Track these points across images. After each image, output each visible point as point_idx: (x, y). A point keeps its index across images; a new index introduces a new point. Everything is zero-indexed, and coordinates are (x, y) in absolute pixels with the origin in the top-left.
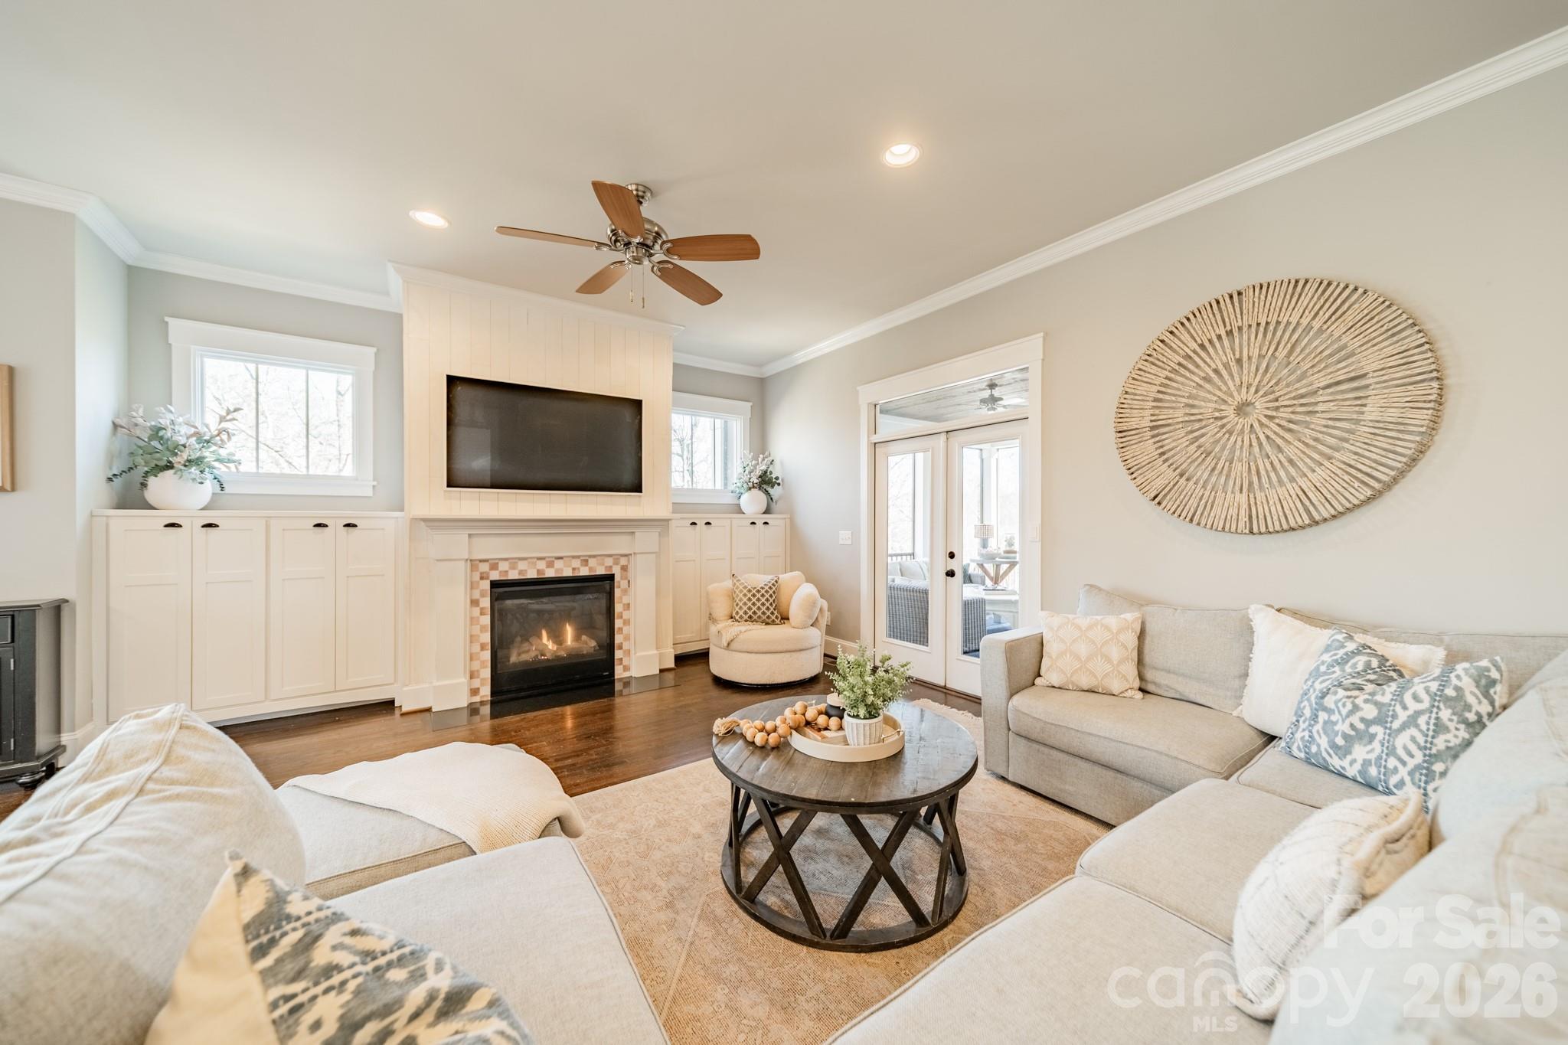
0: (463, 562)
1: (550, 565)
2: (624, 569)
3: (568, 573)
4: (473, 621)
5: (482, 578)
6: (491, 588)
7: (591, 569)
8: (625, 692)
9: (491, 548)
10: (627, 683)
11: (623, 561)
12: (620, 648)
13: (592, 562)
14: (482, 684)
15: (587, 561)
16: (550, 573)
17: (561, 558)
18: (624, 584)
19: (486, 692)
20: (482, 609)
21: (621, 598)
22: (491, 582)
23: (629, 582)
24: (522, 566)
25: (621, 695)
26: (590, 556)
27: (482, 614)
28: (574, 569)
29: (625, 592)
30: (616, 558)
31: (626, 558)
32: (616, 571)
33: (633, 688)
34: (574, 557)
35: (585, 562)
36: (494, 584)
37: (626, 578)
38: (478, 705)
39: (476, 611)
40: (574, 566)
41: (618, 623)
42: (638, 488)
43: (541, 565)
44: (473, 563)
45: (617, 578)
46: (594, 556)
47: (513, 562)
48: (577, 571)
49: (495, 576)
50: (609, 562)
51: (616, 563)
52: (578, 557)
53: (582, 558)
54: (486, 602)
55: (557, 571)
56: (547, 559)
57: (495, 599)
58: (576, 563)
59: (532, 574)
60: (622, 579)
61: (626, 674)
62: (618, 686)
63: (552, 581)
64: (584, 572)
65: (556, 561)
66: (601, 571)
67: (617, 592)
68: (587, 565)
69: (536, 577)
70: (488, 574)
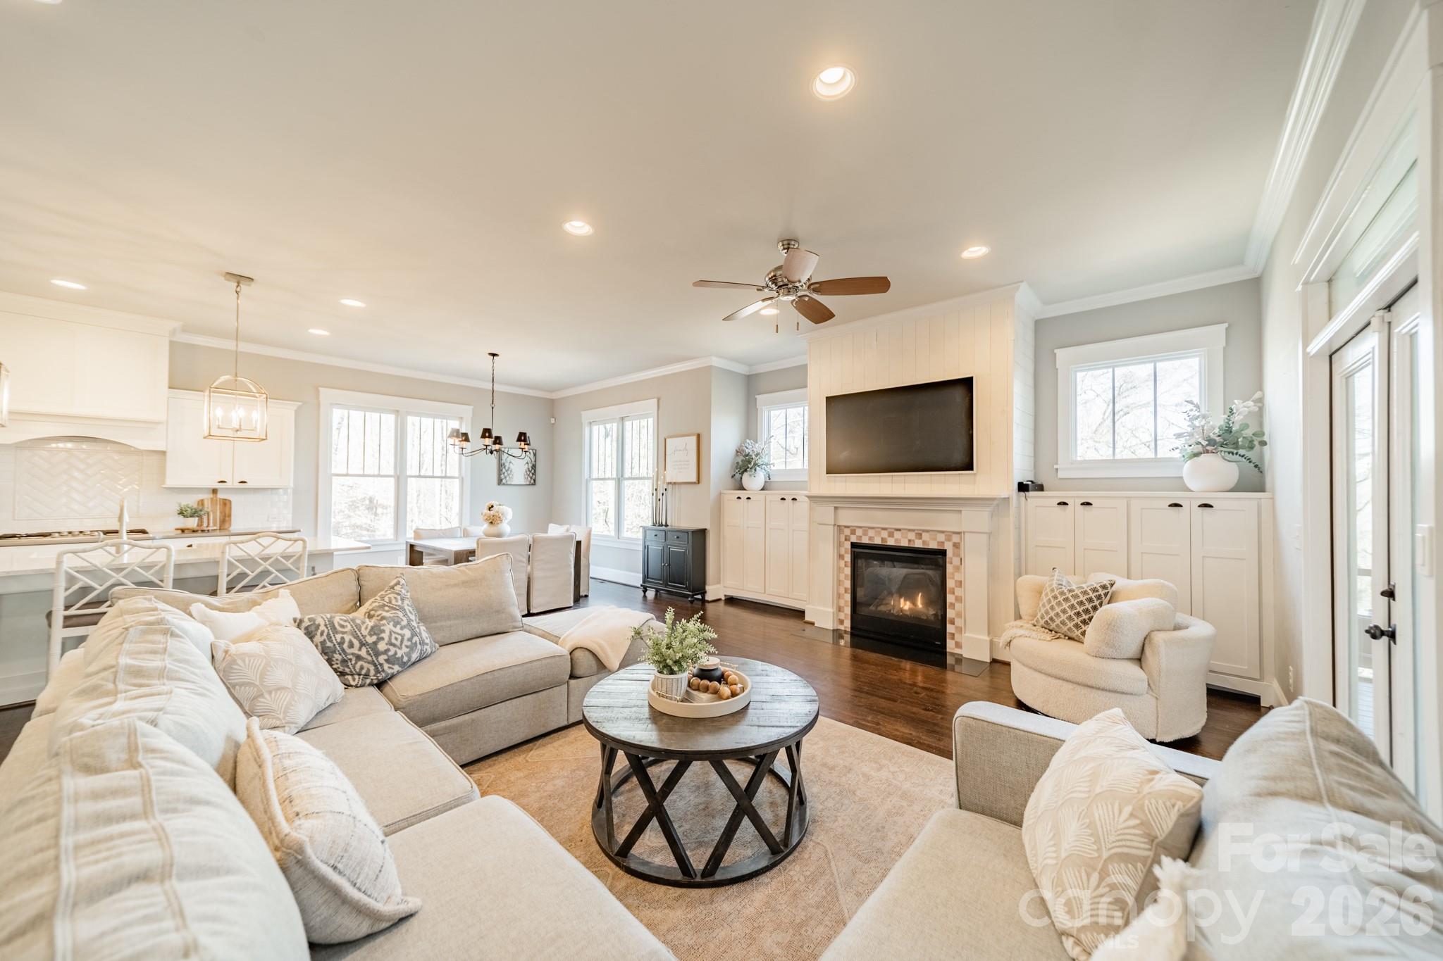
0: (832, 527)
1: (891, 535)
2: (956, 546)
3: (904, 543)
4: (840, 570)
5: (846, 540)
6: (852, 548)
7: (924, 542)
8: (957, 668)
9: (849, 517)
10: (959, 659)
11: (955, 539)
12: (953, 623)
13: (925, 536)
14: (846, 618)
15: (921, 534)
16: (891, 542)
17: (900, 530)
18: (956, 561)
19: (847, 624)
20: (846, 562)
21: (953, 574)
22: (852, 543)
23: (961, 559)
24: (871, 533)
25: (953, 670)
26: (924, 531)
27: (846, 566)
28: (910, 541)
29: (957, 569)
30: (949, 534)
31: (958, 535)
32: (948, 547)
33: (964, 668)
34: (910, 530)
35: (919, 536)
36: (854, 545)
37: (958, 555)
38: (843, 632)
39: (842, 564)
40: (910, 538)
41: (950, 598)
42: (969, 466)
43: (885, 534)
44: (840, 528)
45: (949, 554)
46: (927, 531)
47: (866, 530)
48: (912, 543)
49: (854, 539)
50: (941, 537)
51: (949, 539)
52: (913, 530)
53: (916, 532)
54: (848, 558)
55: (896, 540)
56: (889, 530)
57: (855, 557)
58: (912, 536)
59: (878, 541)
60: (954, 555)
61: (957, 651)
62: (950, 660)
63: (895, 549)
64: (918, 544)
65: (895, 532)
66: (933, 545)
67: (949, 568)
68: (921, 538)
69: (880, 543)
70: (849, 537)
